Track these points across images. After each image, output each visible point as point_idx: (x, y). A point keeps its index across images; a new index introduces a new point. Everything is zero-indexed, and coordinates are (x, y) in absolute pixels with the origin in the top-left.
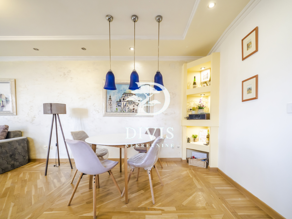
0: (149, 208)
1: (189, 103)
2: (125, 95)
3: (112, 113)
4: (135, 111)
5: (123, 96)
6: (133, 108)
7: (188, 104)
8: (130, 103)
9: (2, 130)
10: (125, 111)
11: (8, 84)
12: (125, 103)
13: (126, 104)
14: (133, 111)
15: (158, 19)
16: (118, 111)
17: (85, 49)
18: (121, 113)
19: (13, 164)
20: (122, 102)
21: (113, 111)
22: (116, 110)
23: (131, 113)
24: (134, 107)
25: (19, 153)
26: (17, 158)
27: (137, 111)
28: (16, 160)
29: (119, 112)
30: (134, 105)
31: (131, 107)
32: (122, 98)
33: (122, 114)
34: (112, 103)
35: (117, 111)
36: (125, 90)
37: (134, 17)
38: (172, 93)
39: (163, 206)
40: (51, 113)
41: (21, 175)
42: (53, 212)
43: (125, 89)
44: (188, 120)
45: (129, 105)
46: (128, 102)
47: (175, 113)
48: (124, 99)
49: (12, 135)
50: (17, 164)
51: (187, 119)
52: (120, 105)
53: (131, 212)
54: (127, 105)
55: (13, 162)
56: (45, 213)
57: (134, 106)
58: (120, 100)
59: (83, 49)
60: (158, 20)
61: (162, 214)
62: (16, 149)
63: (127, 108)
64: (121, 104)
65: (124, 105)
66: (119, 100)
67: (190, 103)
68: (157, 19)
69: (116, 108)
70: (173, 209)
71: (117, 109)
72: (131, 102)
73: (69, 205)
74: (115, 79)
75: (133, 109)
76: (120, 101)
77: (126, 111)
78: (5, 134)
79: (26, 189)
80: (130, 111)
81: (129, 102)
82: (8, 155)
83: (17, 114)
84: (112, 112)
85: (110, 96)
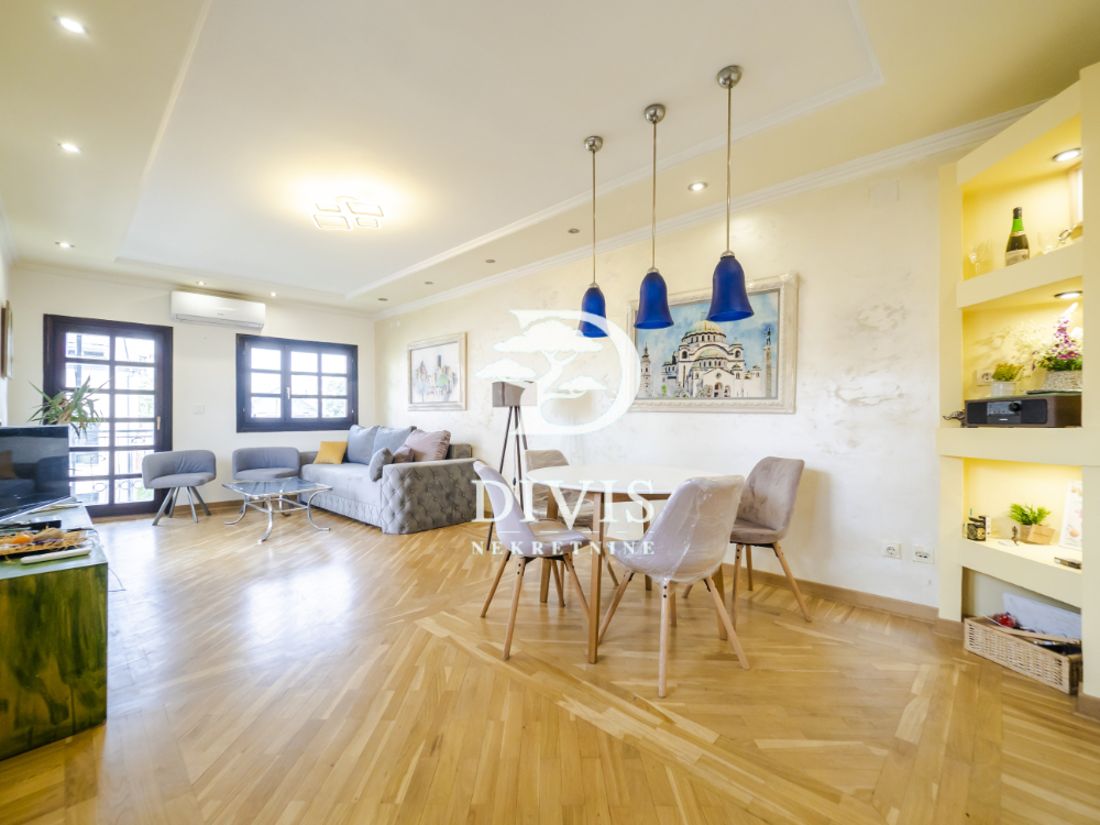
0: (635, 698)
1: (989, 342)
2: (689, 340)
3: (649, 401)
4: (721, 392)
5: (685, 343)
6: (716, 381)
7: (983, 350)
8: (707, 365)
9: (440, 441)
10: (688, 394)
11: (457, 345)
12: (689, 366)
13: (691, 370)
14: (716, 394)
15: (725, 80)
16: (669, 394)
17: (577, 231)
18: (677, 401)
19: (451, 515)
20: (681, 366)
21: (654, 395)
22: (660, 391)
23: (708, 402)
24: (721, 380)
25: (462, 494)
26: (457, 502)
27: (728, 394)
28: (455, 507)
29: (669, 399)
30: (718, 370)
31: (710, 379)
32: (681, 352)
33: (710, 406)
34: (650, 369)
35: (663, 396)
36: (691, 324)
37: (652, 112)
38: (887, 308)
39: (682, 715)
40: (504, 405)
41: (454, 539)
42: (453, 617)
43: (689, 321)
44: (966, 429)
45: (701, 373)
46: (698, 363)
47: (901, 395)
48: (685, 355)
49: (455, 452)
50: (457, 515)
51: (963, 425)
52: (674, 375)
53: (585, 683)
54: (695, 373)
55: (449, 510)
56: (444, 613)
57: (718, 375)
58: (674, 358)
59: (571, 231)
60: (724, 84)
61: (658, 729)
62: (456, 482)
63: (696, 382)
64: (677, 372)
65: (687, 373)
66: (670, 360)
67: (998, 342)
68: (721, 80)
69: (662, 384)
70: (709, 736)
71: (664, 388)
72: (707, 362)
73: (484, 616)
74: (670, 291)
75: (717, 387)
76: (674, 362)
77: (692, 394)
78: (445, 450)
79: (445, 565)
80: (705, 392)
81: (702, 362)
82: (444, 493)
83: (466, 409)
84: (650, 397)
85: (646, 350)
